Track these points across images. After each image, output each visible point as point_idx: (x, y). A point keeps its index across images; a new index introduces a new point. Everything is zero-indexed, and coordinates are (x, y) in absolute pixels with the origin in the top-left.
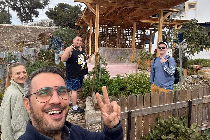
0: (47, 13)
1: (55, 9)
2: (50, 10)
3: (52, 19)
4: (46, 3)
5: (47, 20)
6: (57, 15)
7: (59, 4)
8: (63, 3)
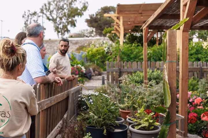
0: (87, 21)
1: (97, 15)
2: (91, 17)
3: (93, 27)
4: (85, 8)
5: (87, 30)
6: (99, 22)
7: (102, 8)
8: (107, 6)
